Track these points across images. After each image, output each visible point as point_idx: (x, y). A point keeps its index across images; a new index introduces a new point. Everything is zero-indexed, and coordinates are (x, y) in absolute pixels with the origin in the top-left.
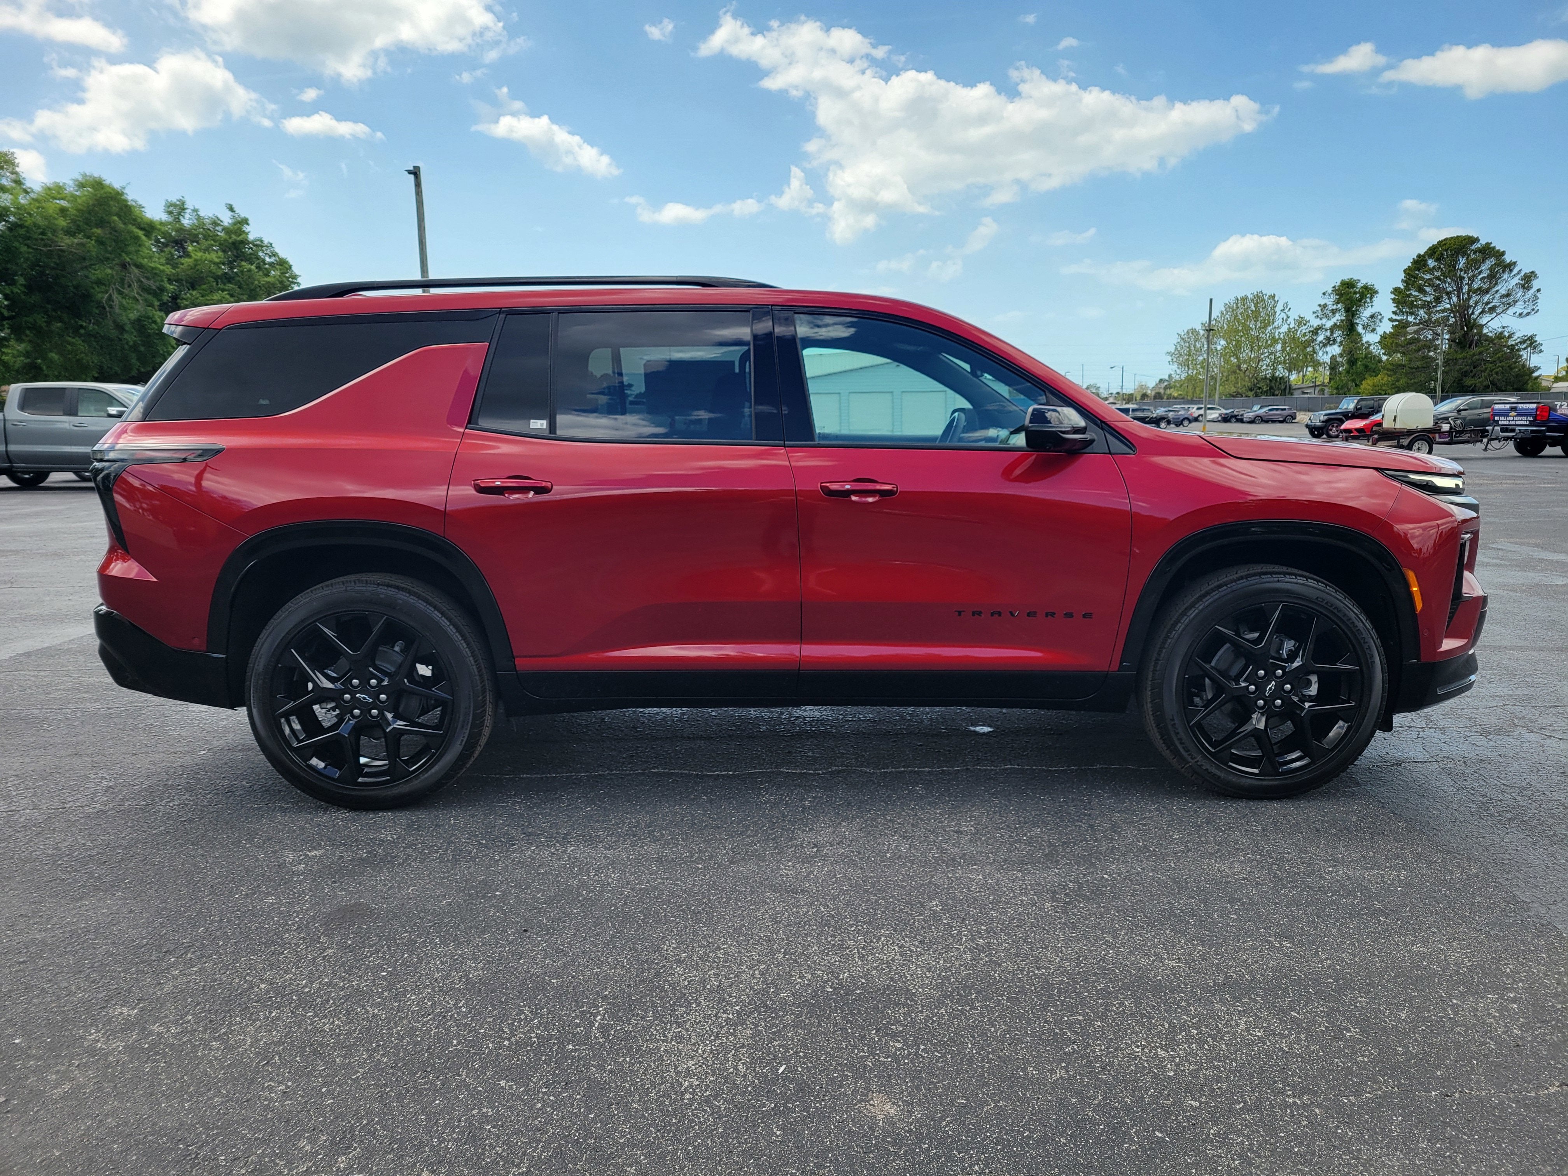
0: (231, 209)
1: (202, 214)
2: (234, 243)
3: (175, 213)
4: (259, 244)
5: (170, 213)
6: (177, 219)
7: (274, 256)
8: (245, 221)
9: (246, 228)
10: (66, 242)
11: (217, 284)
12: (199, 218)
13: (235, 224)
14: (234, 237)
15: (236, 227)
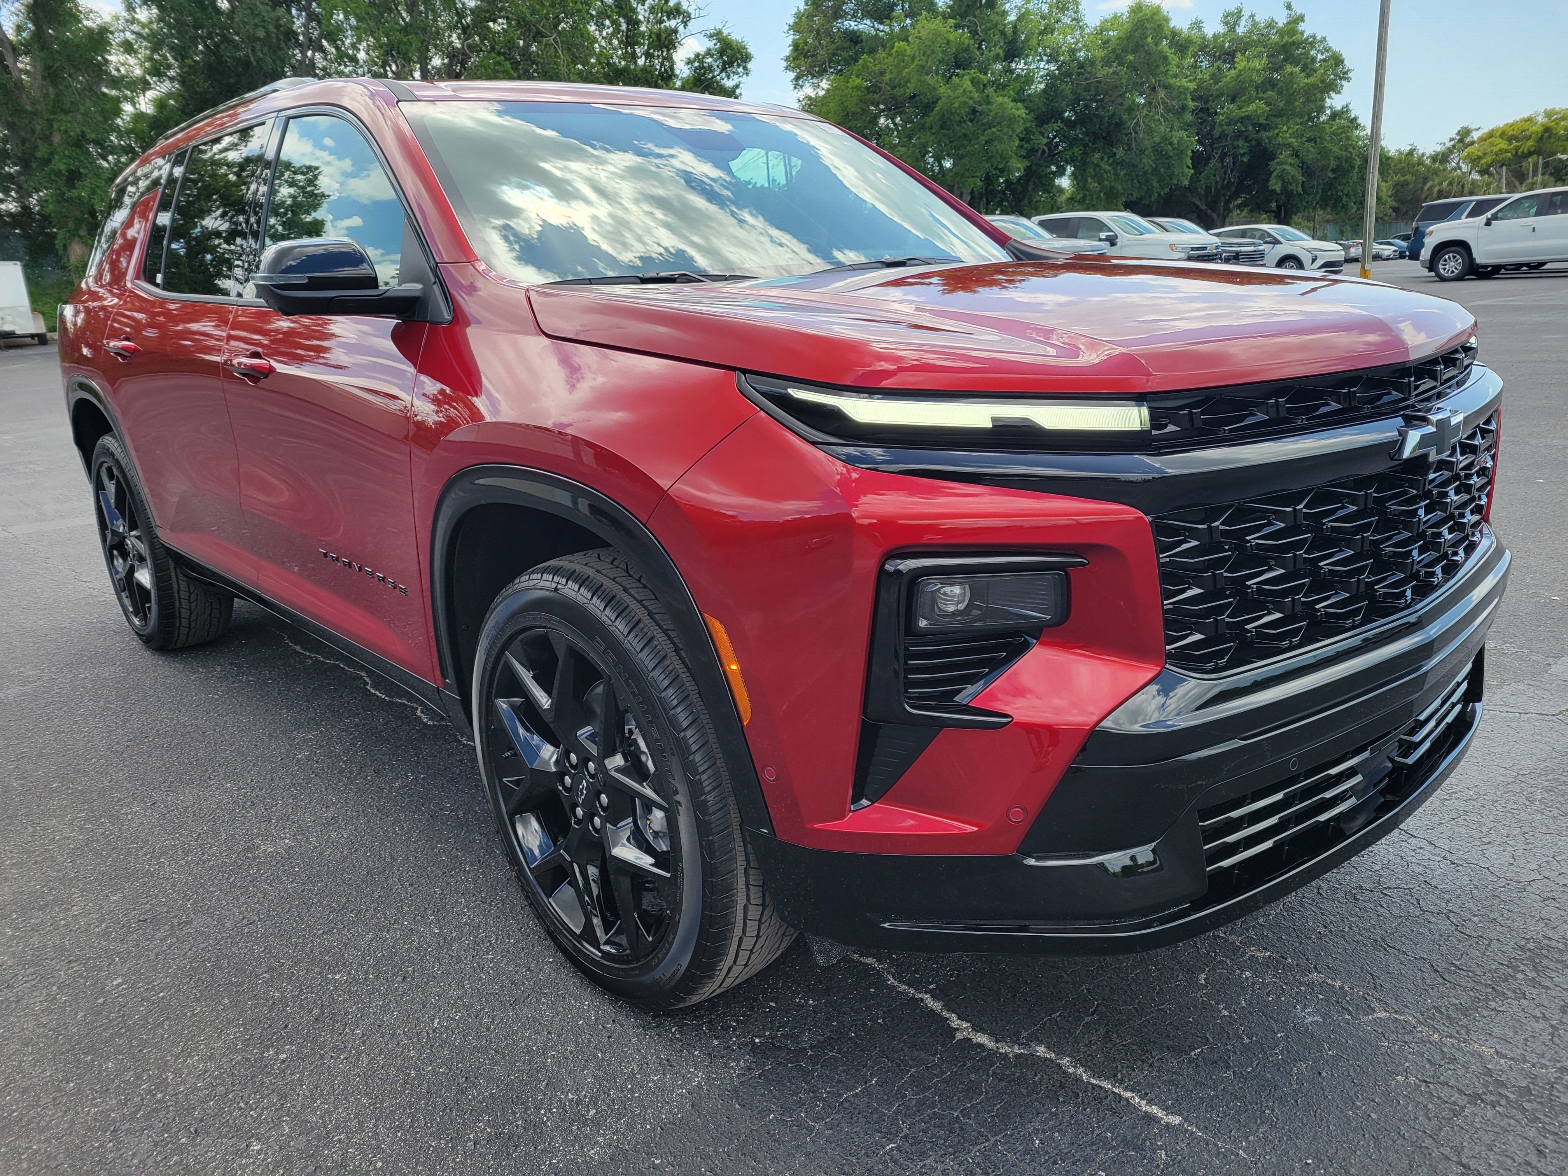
0: (1289, 7)
1: (1257, 19)
2: (1284, 46)
3: (1232, 22)
4: (1311, 42)
5: (1226, 23)
6: (1233, 29)
7: (1327, 51)
8: (1301, 19)
9: (1301, 27)
10: (1102, 72)
11: (1257, 93)
12: (1255, 24)
13: (1289, 23)
14: (1286, 38)
15: (1290, 27)
